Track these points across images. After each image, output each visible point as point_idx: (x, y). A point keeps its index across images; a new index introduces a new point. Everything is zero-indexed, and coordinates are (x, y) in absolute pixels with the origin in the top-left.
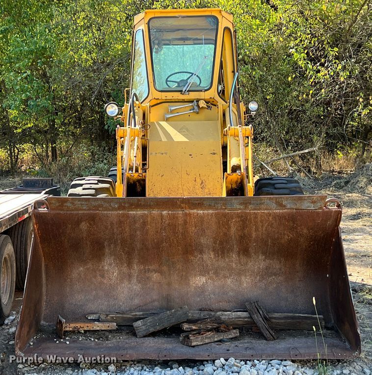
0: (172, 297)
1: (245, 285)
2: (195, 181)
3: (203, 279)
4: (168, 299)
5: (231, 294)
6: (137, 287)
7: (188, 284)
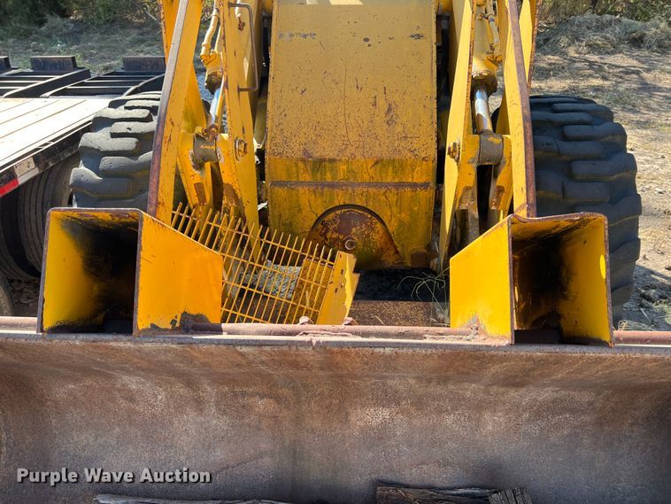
0: (306, 446)
1: (490, 428)
2: (375, 104)
3: (384, 413)
4: (295, 452)
5: (451, 445)
6: (218, 422)
7: (346, 419)
